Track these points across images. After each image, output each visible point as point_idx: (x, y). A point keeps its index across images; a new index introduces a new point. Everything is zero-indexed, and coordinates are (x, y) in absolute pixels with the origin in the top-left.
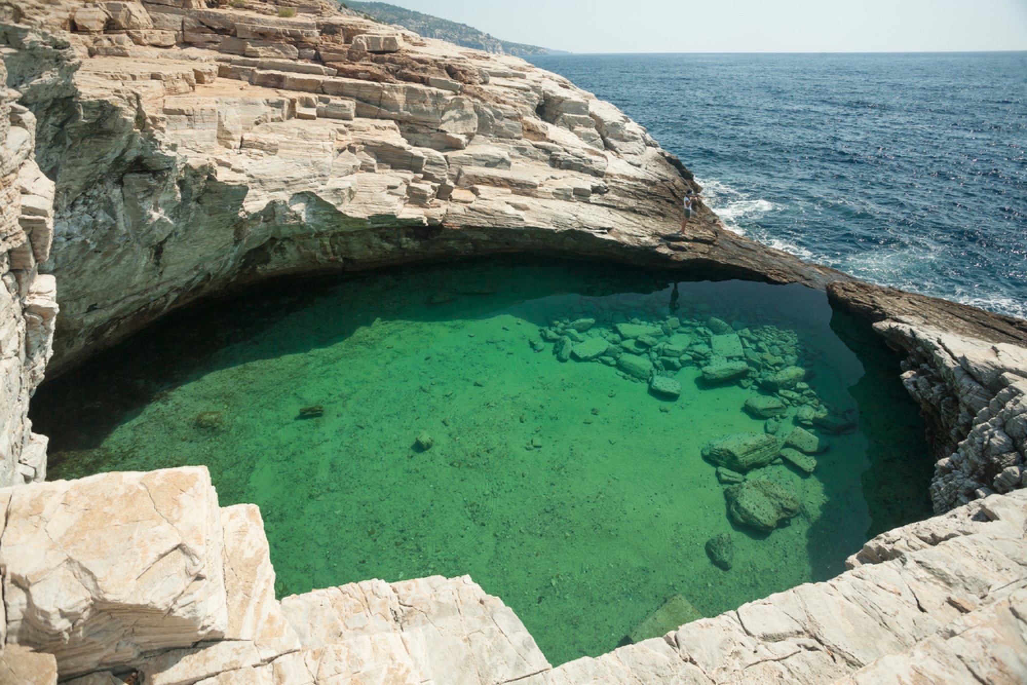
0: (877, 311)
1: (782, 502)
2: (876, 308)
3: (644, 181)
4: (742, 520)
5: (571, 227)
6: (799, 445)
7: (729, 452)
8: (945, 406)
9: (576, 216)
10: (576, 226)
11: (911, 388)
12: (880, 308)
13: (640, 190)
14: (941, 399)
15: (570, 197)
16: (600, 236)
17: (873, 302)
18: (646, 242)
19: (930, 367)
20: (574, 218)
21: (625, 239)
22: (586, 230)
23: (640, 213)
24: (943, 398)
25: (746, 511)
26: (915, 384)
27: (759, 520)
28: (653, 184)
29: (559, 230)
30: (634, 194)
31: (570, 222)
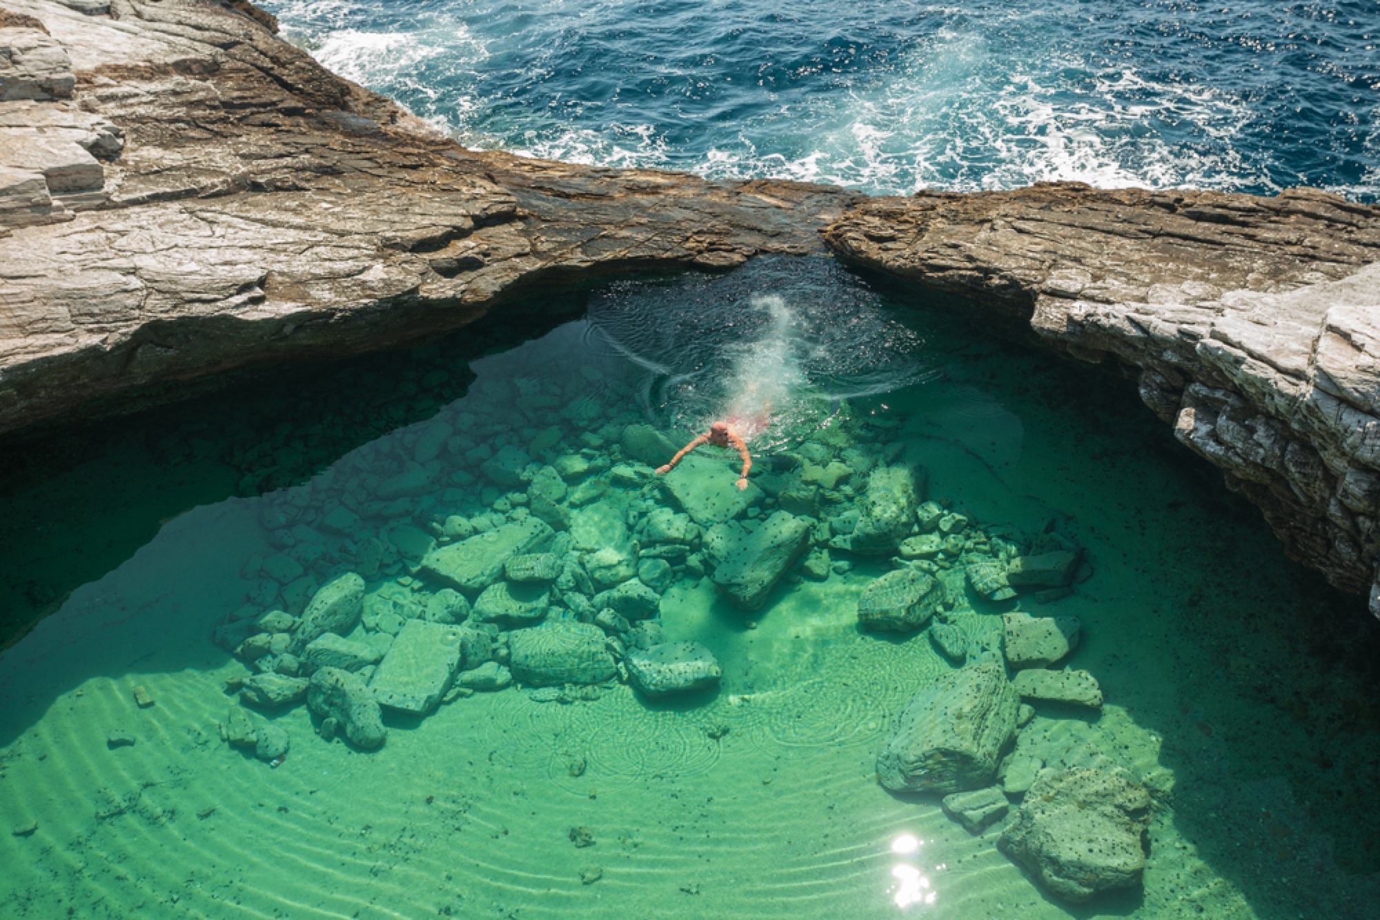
0: (996, 281)
1: (1119, 800)
2: (988, 272)
3: (183, 67)
4: (1086, 890)
5: (146, 317)
6: (1036, 655)
7: (945, 753)
8: (1296, 464)
9: (134, 271)
10: (159, 309)
11: (1212, 447)
12: (996, 271)
13: (199, 104)
14: (1283, 455)
15: (47, 206)
16: (254, 315)
17: (970, 259)
18: (387, 284)
19: (1213, 388)
20: (135, 282)
21: (324, 296)
22: (198, 309)
23: (276, 188)
24: (1283, 450)
25: (1081, 867)
26: (1214, 436)
27: (1116, 870)
28: (210, 69)
29: (114, 338)
30: (194, 123)
31: (131, 301)
